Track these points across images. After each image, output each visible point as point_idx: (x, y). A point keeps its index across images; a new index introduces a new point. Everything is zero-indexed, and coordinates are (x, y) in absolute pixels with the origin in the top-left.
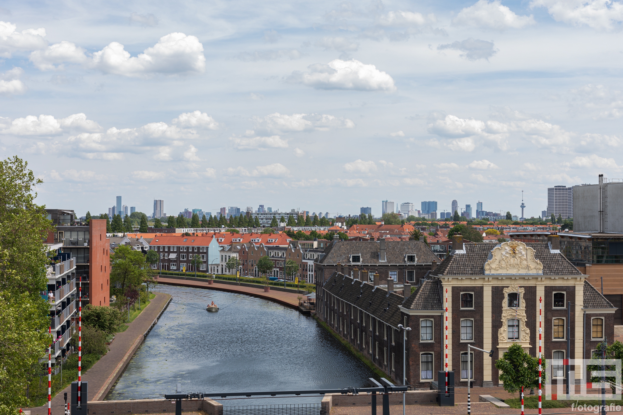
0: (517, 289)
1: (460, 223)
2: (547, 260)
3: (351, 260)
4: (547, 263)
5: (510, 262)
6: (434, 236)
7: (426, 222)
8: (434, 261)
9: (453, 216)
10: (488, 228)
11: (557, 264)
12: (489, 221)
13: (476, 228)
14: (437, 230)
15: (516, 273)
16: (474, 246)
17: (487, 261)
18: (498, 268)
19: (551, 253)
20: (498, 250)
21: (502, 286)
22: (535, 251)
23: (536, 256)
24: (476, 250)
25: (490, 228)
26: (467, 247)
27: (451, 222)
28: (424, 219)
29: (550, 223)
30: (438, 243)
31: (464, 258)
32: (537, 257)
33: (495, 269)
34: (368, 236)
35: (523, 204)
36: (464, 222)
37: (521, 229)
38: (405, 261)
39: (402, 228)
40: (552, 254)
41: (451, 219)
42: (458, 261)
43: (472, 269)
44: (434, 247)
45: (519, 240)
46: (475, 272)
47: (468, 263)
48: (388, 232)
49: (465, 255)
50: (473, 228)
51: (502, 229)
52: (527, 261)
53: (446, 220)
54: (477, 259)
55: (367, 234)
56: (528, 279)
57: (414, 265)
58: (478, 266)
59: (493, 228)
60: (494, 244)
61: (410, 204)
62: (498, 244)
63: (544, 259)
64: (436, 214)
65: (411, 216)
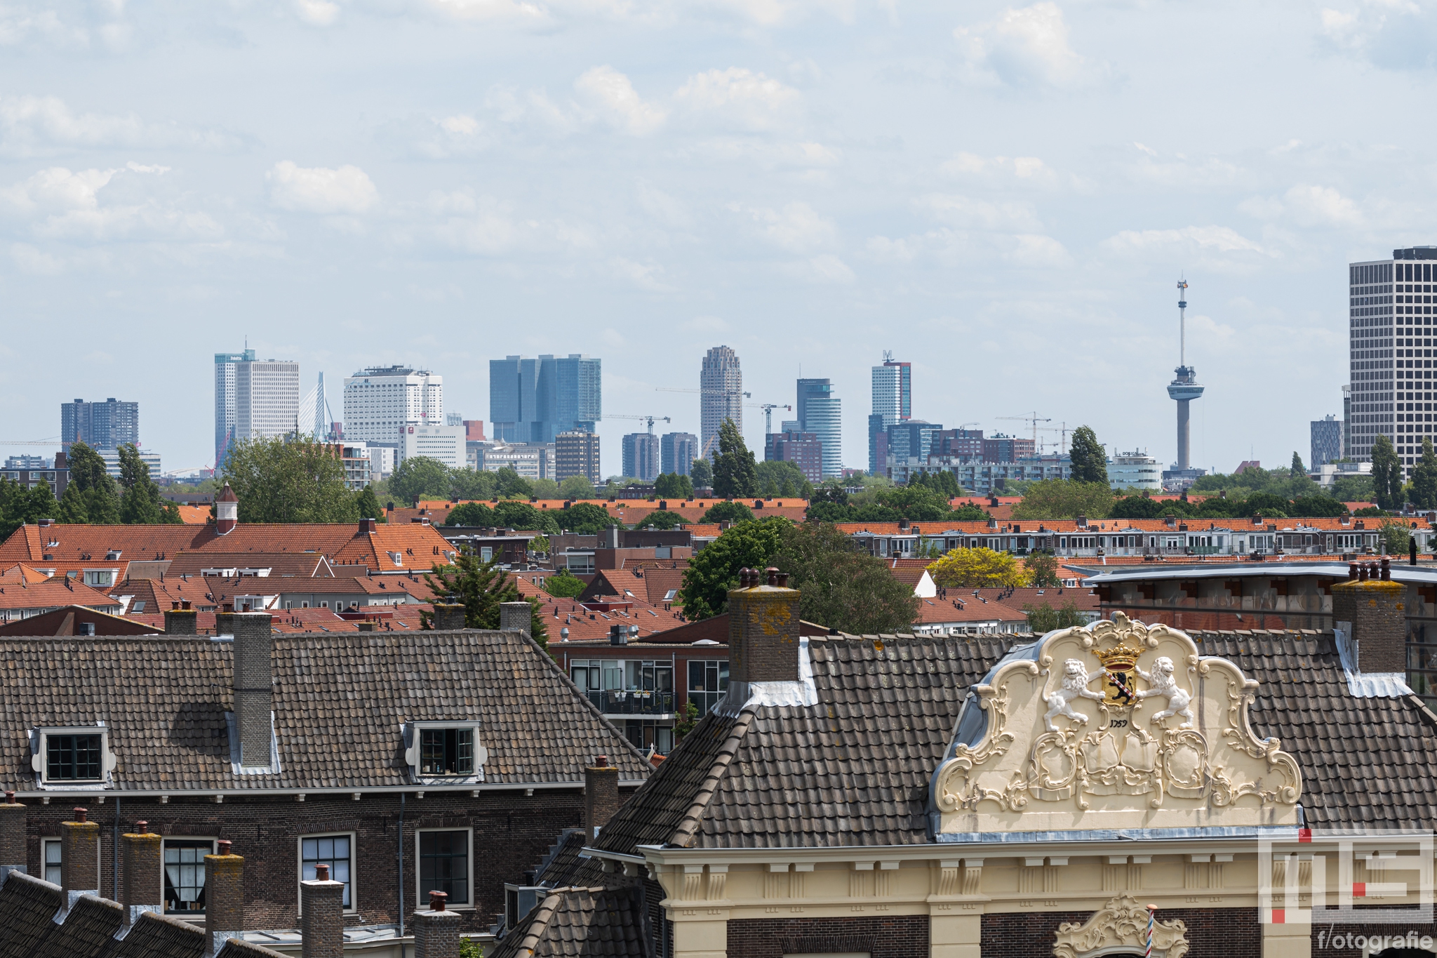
0: (1140, 926)
1: (759, 505)
2: (1326, 739)
3: (40, 762)
4: (1326, 757)
5: (1098, 758)
6: (586, 597)
7: (523, 500)
8: (601, 762)
9: (711, 463)
10: (951, 543)
11: (1392, 764)
12: (957, 493)
13: (870, 543)
14: (606, 558)
15: (1137, 825)
16: (867, 654)
17: (953, 754)
18: (1022, 799)
19: (1355, 692)
20: (1019, 679)
21: (1046, 914)
22: (1255, 683)
23: (1257, 718)
24: (883, 680)
25: (966, 542)
26: (824, 663)
27: (696, 503)
28: (508, 482)
29: (1367, 505)
30: (614, 647)
31: (804, 732)
32: (1263, 719)
33: (1005, 807)
34: (125, 600)
35: (1183, 373)
36: (788, 503)
37: (1172, 546)
38: (406, 770)
39: (361, 544)
40: (1359, 704)
41: (698, 483)
42: (766, 754)
43: (855, 803)
44: (588, 671)
45: (1157, 614)
46: (878, 825)
47: (830, 765)
48: (264, 573)
49: (813, 717)
50: (848, 543)
51: (1046, 546)
52: (1203, 746)
53: (666, 487)
54: (885, 739)
55: (122, 588)
56: (1213, 865)
57: (467, 794)
58: (894, 783)
59: (983, 542)
60: (998, 642)
61: (411, 379)
62: (1023, 640)
63: (1308, 731)
64: (592, 445)
65: (420, 461)
